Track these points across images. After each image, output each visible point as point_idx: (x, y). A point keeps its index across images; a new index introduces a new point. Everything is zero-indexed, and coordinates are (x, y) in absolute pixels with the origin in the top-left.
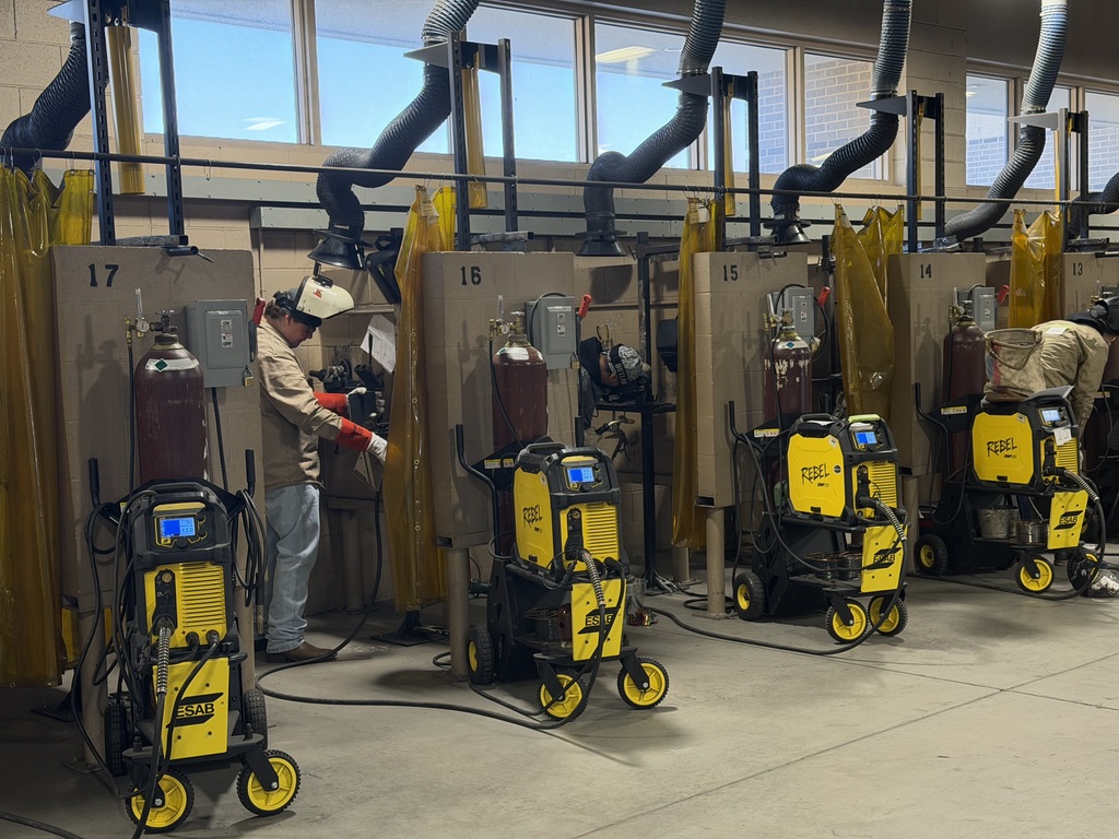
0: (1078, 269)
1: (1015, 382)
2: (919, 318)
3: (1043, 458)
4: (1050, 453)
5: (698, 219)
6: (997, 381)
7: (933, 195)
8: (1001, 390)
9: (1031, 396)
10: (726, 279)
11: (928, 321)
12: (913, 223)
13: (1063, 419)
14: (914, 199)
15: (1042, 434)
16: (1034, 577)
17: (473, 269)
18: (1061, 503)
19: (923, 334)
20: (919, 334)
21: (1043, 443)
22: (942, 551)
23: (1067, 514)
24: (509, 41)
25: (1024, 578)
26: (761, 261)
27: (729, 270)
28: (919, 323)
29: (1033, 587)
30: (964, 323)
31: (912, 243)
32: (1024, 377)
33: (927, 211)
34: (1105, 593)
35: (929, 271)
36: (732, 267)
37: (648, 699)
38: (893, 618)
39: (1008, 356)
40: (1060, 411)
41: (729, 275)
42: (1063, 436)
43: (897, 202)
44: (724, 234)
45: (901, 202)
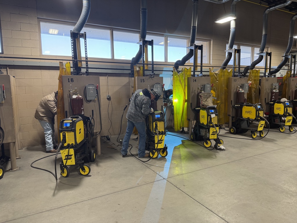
0: (235, 80)
1: (205, 104)
2: (192, 90)
3: (209, 120)
4: (211, 118)
5: (136, 70)
6: (202, 104)
7: (200, 65)
8: (203, 105)
9: (208, 107)
10: (141, 82)
11: (195, 90)
12: (194, 71)
13: (214, 112)
14: (195, 66)
15: (209, 115)
16: (207, 144)
17: (71, 79)
18: (212, 130)
19: (193, 93)
20: (192, 93)
21: (209, 117)
22: (194, 136)
23: (213, 132)
24: (86, 32)
25: (205, 144)
26: (151, 79)
27: (142, 80)
29: (207, 146)
30: (201, 91)
31: (194, 75)
32: (207, 103)
33: (199, 69)
34: (220, 149)
35: (195, 81)
37: (86, 173)
39: (203, 99)
40: (214, 110)
41: (142, 81)
42: (213, 116)
43: (190, 67)
44: (144, 73)
45: (191, 67)
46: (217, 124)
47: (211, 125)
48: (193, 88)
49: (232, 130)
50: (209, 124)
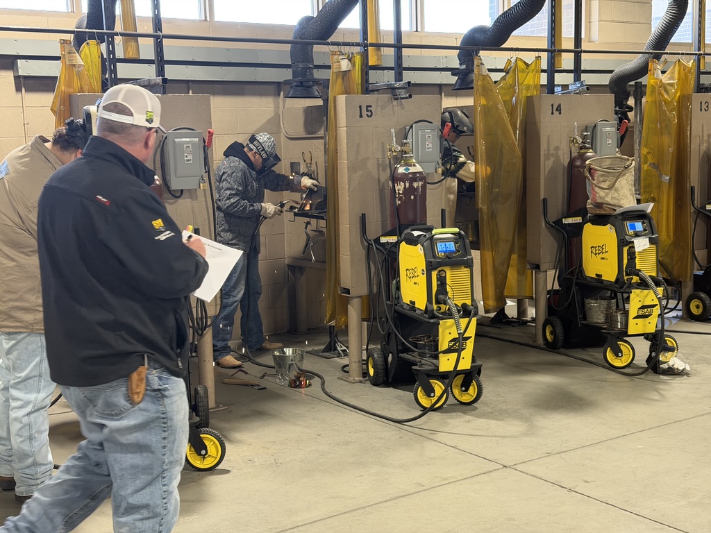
0: (704, 106)
1: (608, 199)
2: (548, 147)
3: (625, 261)
4: (632, 255)
5: (340, 68)
6: (594, 199)
7: (572, 47)
8: (599, 205)
9: (619, 211)
10: (361, 116)
11: (557, 148)
12: (552, 70)
13: (645, 230)
14: (554, 51)
15: (623, 242)
16: (617, 356)
18: (637, 299)
19: (552, 159)
20: (548, 159)
21: (625, 249)
22: (559, 330)
23: (643, 307)
25: (610, 355)
26: (395, 102)
27: (364, 110)
28: (548, 150)
29: (617, 363)
30: (583, 151)
31: (550, 88)
32: (616, 195)
33: (567, 61)
35: (559, 109)
36: (367, 106)
38: (473, 391)
39: (601, 179)
40: (643, 223)
41: (364, 112)
42: (641, 244)
43: (537, 54)
44: (367, 81)
45: (541, 54)
46: (654, 274)
47: (635, 279)
48: (549, 136)
49: (698, 307)
50: (626, 278)
